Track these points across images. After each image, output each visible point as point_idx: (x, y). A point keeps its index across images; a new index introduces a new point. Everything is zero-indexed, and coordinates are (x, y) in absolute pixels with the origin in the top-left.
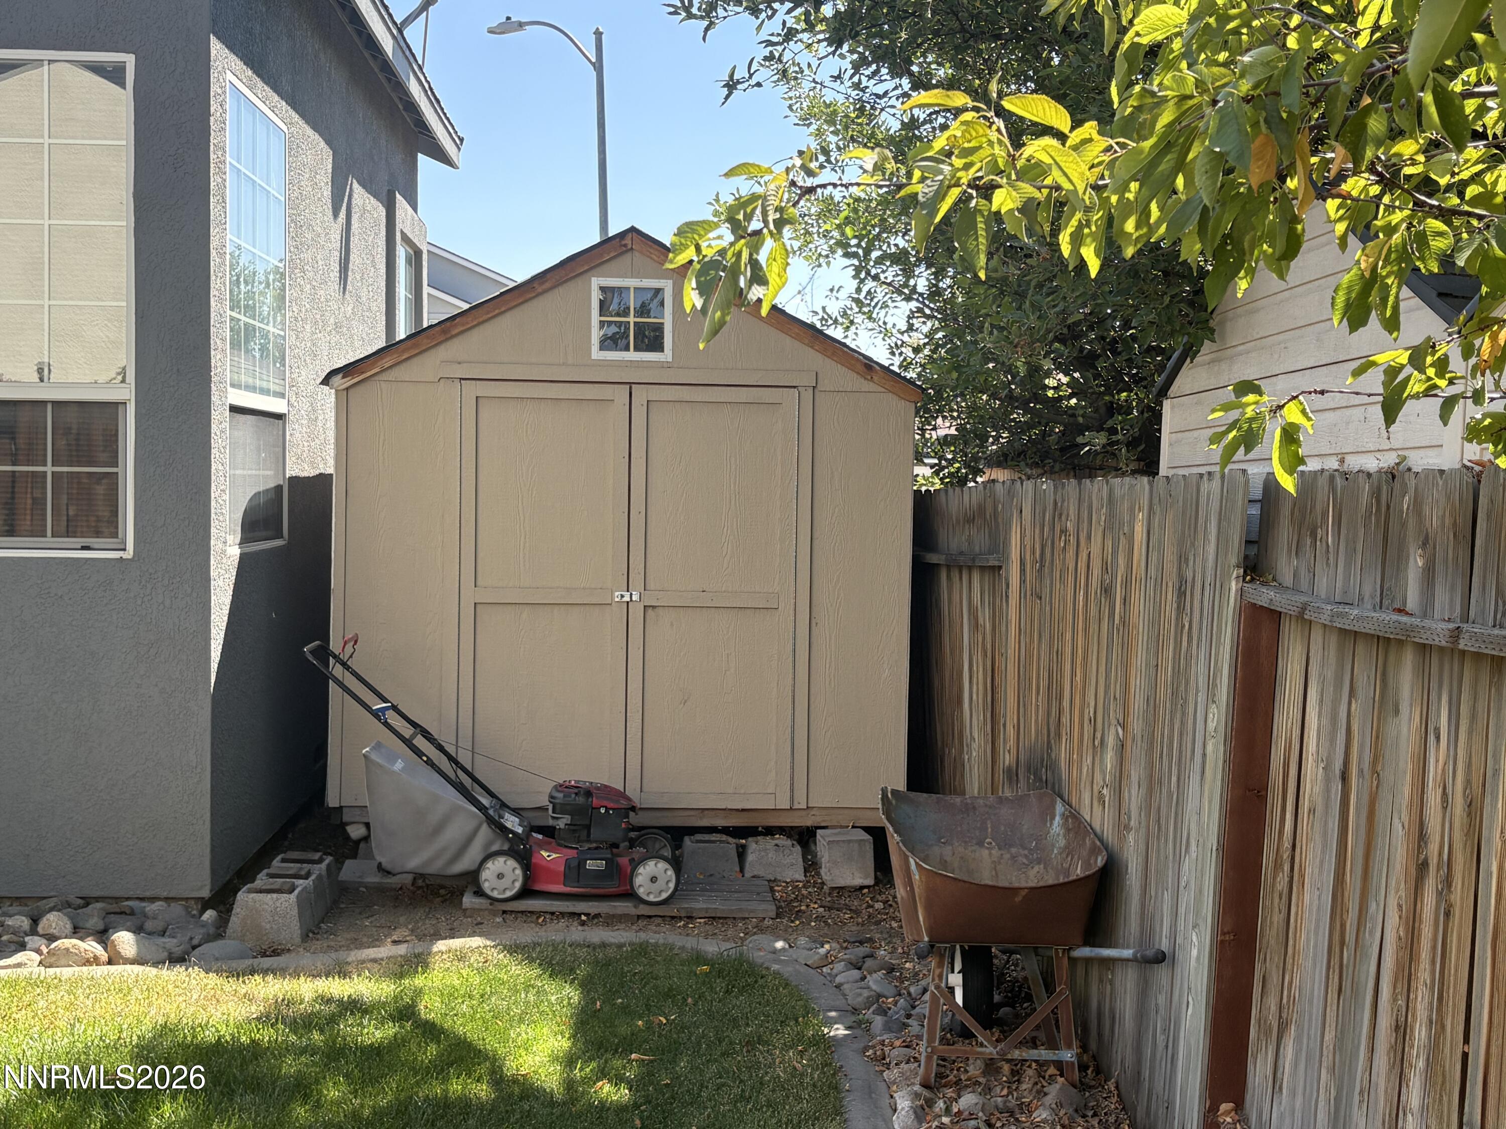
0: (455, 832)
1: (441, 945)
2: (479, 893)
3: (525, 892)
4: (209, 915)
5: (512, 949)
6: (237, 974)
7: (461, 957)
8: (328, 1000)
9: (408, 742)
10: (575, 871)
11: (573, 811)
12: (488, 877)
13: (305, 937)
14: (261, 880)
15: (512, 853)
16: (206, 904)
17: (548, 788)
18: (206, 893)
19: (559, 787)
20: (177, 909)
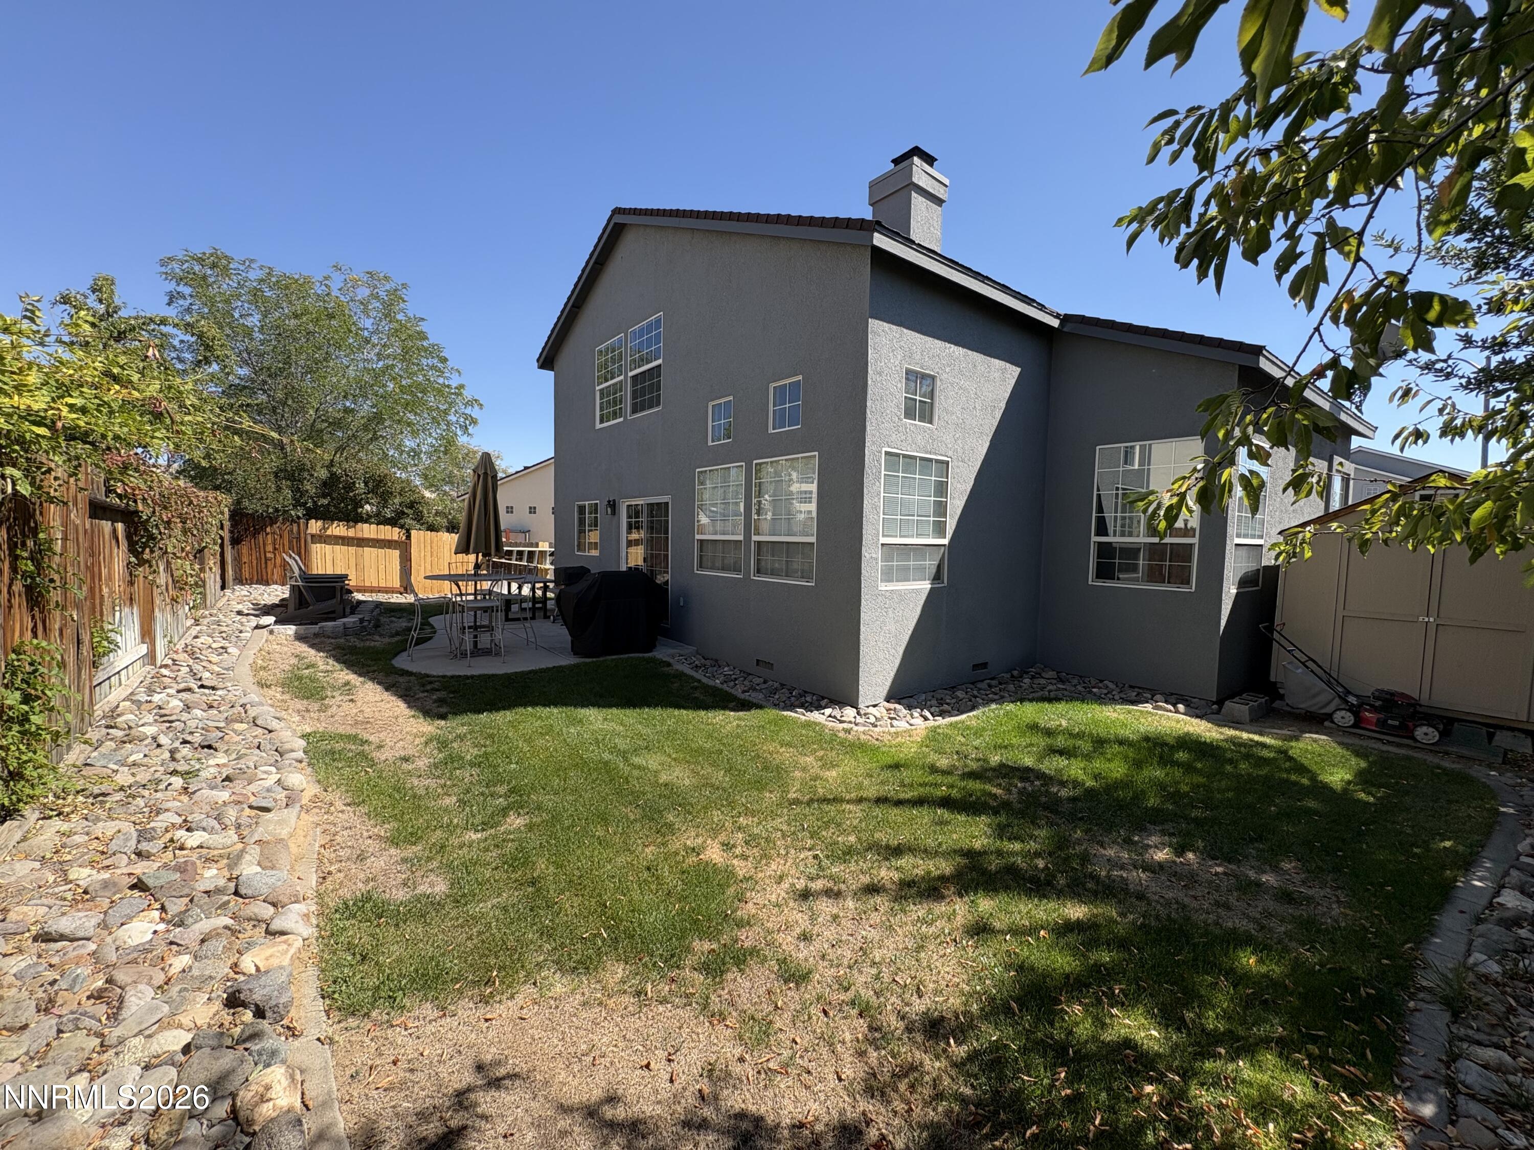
0: (1323, 698)
1: (1307, 735)
2: (1333, 722)
3: (1354, 726)
4: (1215, 707)
5: (1339, 744)
6: (1219, 725)
7: (1315, 741)
8: (1252, 740)
9: (1303, 663)
10: (1382, 723)
11: (1385, 700)
12: (1338, 716)
13: (1251, 721)
14: (1237, 699)
15: (1350, 710)
16: (1214, 703)
17: (1372, 689)
18: (1214, 699)
19: (1377, 690)
20: (1203, 702)
